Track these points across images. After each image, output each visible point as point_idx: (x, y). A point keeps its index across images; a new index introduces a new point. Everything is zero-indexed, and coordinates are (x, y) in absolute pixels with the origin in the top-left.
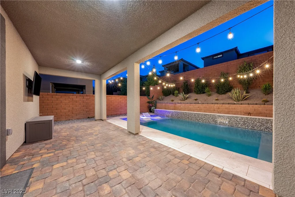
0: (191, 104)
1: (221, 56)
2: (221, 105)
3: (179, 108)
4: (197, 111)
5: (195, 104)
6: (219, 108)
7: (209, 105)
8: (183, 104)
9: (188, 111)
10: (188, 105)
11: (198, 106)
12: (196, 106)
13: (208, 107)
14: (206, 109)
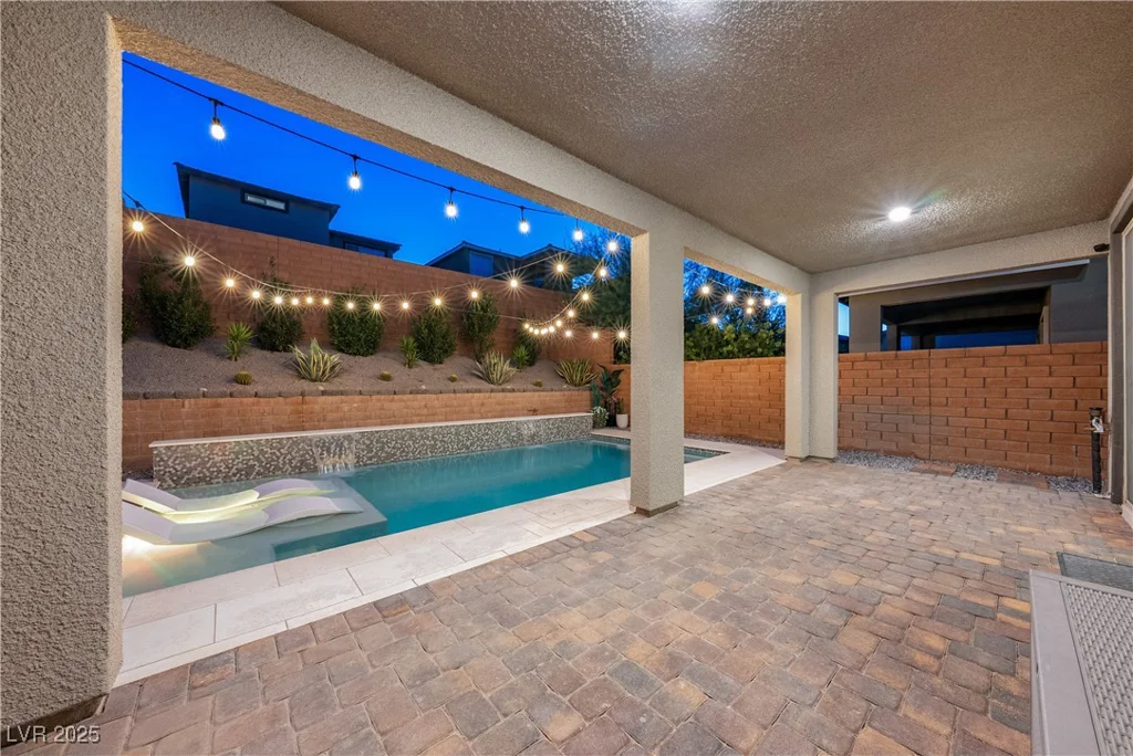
0: (396, 397)
1: (281, 206)
2: (487, 395)
3: (330, 416)
4: (420, 422)
5: (411, 393)
6: (483, 404)
7: (458, 395)
8: (358, 398)
9: (382, 424)
10: (379, 400)
11: (423, 403)
12: (416, 404)
13: (455, 403)
14: (448, 409)
